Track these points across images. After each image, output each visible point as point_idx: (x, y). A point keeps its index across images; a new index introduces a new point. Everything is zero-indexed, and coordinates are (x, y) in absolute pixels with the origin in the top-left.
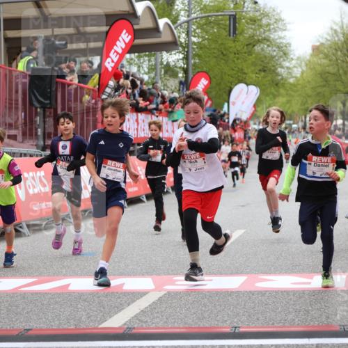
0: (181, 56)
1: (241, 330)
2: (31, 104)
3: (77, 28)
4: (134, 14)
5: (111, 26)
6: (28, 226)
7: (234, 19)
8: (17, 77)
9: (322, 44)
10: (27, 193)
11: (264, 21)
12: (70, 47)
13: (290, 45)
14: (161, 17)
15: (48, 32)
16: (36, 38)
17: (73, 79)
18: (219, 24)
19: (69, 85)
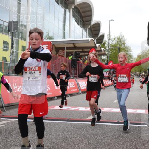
0: (106, 57)
1: (120, 122)
2: (71, 67)
3: (82, 50)
4: (96, 47)
5: (90, 49)
6: (70, 95)
7: (119, 49)
8: (68, 61)
9: (140, 55)
10: (70, 87)
11: (126, 49)
12: (81, 54)
13: (132, 55)
14: (102, 48)
15: (76, 50)
16: (73, 52)
17: (81, 61)
18: (116, 50)
19: (80, 63)
